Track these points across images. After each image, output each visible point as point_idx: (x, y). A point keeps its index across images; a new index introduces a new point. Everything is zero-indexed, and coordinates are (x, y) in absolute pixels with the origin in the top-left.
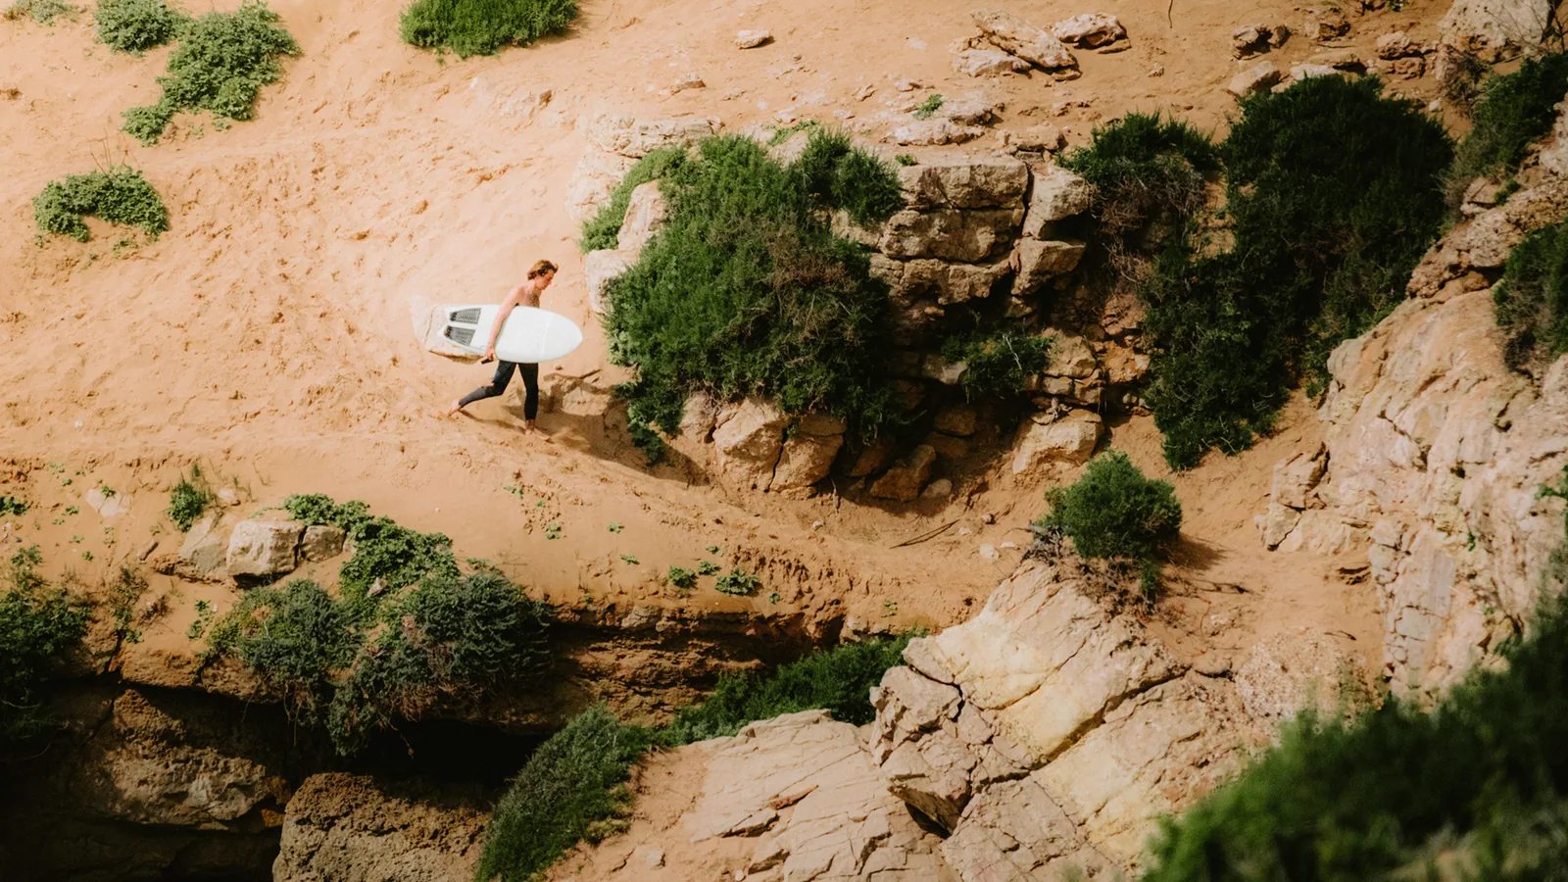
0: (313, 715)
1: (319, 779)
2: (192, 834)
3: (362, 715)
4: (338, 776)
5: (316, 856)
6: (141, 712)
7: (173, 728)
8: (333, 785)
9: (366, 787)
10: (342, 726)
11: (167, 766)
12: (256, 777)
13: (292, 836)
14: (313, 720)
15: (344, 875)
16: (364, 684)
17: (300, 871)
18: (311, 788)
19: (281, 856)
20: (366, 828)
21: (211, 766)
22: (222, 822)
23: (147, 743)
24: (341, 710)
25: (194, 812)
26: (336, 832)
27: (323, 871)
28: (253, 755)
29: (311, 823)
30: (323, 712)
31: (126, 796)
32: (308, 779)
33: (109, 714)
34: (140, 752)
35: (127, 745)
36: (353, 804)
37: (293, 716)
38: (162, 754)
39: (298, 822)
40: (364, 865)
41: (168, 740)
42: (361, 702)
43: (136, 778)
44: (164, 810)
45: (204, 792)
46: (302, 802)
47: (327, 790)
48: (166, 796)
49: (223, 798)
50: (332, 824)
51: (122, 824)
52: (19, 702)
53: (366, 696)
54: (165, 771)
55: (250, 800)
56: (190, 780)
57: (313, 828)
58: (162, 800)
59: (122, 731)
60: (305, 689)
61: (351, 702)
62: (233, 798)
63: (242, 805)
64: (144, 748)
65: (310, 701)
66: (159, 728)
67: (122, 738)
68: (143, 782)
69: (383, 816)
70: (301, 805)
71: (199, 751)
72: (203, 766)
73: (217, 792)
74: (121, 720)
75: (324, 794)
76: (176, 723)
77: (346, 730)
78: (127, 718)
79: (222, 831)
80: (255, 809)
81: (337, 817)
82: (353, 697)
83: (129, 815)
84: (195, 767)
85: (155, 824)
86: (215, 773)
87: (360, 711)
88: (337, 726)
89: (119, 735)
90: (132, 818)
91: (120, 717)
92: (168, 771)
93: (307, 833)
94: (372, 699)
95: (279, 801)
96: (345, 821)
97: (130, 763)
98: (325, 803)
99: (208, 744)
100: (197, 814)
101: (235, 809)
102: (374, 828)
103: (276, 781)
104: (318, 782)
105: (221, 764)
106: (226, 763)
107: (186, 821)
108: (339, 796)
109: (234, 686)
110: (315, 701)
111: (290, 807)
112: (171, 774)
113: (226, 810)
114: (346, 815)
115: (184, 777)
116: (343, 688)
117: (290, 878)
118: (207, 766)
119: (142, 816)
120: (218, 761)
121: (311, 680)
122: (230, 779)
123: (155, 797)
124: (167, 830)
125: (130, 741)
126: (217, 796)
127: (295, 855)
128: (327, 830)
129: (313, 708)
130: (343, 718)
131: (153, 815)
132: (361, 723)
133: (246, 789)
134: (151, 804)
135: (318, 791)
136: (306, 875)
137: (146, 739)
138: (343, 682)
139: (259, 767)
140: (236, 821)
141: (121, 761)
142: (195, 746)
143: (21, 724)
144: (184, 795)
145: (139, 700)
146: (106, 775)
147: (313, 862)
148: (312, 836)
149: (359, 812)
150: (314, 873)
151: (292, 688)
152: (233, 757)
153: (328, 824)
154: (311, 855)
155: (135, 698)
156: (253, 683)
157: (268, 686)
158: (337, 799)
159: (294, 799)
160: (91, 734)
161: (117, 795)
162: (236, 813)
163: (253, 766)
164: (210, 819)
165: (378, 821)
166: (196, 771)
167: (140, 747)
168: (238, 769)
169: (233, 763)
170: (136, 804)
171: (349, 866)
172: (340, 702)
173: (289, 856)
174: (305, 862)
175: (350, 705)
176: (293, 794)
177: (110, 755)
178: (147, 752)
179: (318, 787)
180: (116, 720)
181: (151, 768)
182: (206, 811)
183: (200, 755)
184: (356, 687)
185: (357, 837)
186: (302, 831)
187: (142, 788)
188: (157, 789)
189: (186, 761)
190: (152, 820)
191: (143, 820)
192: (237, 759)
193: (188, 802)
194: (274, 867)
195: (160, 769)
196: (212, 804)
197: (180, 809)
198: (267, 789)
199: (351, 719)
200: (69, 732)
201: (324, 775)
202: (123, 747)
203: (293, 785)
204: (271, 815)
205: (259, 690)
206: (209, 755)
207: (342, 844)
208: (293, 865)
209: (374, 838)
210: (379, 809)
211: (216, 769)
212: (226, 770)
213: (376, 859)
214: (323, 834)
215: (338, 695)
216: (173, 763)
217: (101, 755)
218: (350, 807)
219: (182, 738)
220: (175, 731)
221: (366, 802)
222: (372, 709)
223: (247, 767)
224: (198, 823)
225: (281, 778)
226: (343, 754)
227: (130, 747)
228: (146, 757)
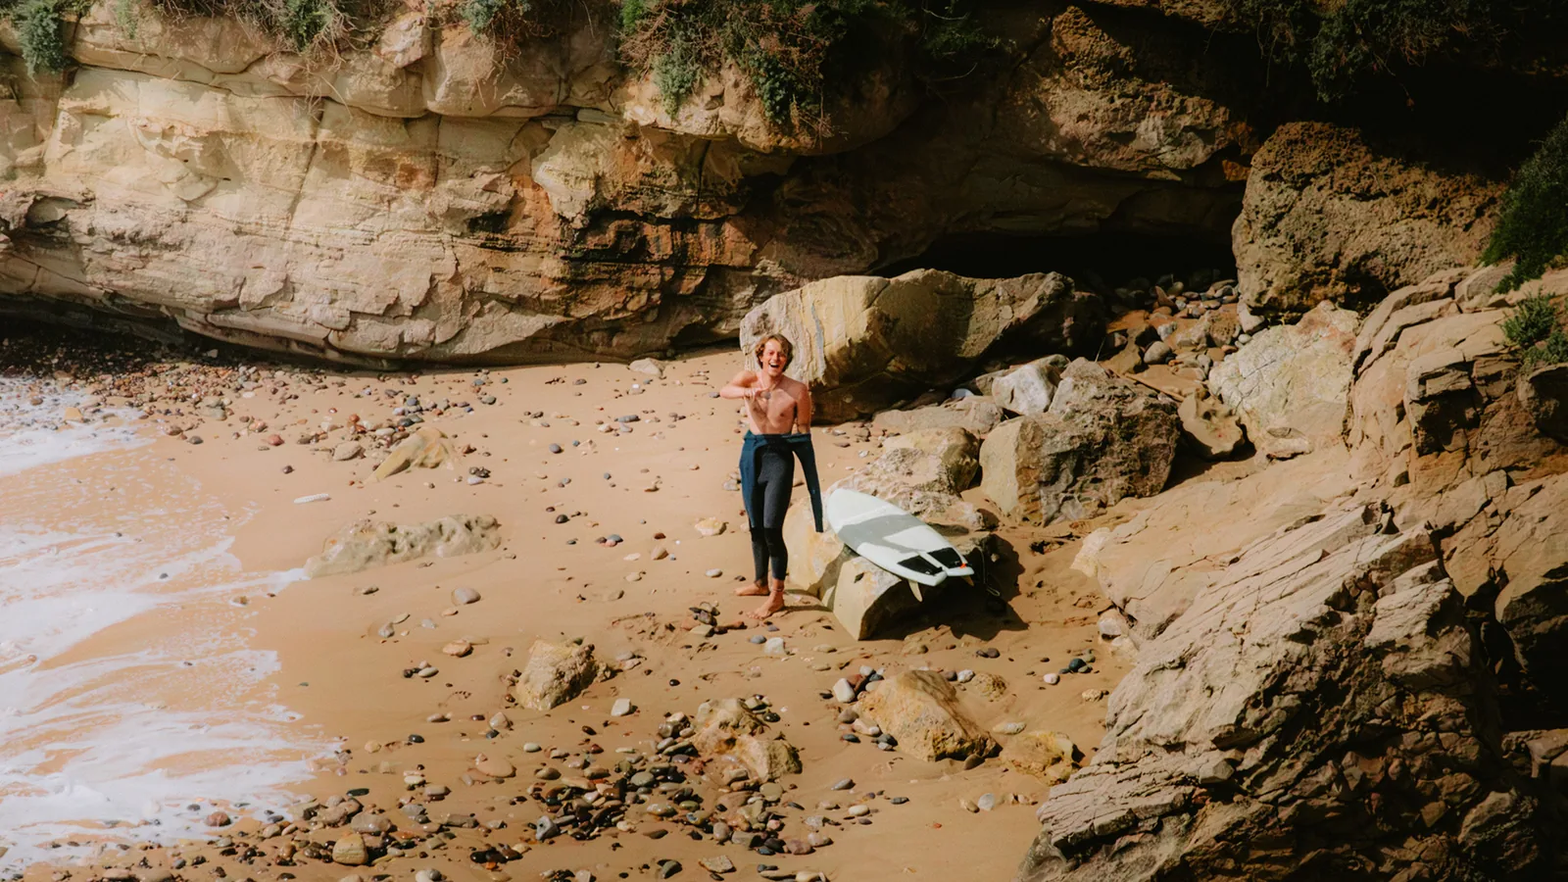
0: (1291, 50)
1: (1294, 129)
2: (1138, 182)
3: (1352, 54)
4: (1318, 126)
5: (1286, 219)
6: (1084, 34)
7: (1121, 56)
8: (1310, 136)
9: (1353, 141)
10: (1326, 66)
11: (1112, 101)
12: (1218, 121)
13: (1258, 193)
14: (1291, 58)
15: (1318, 244)
16: (1357, 18)
17: (1265, 235)
18: (1284, 138)
19: (1243, 215)
20: (1348, 191)
21: (1164, 105)
22: (1174, 171)
23: (1089, 72)
24: (1326, 47)
25: (1141, 157)
26: (1311, 192)
27: (1293, 237)
28: (1215, 95)
29: (1281, 179)
30: (1305, 48)
31: (1062, 132)
32: (1280, 128)
33: (1047, 33)
34: (1081, 81)
35: (1066, 72)
36: (1334, 161)
37: (1267, 51)
38: (1107, 86)
39: (1266, 178)
40: (1344, 233)
41: (1114, 70)
42: (1353, 40)
43: (1075, 113)
44: (1105, 151)
45: (1155, 134)
46: (1273, 154)
47: (1303, 142)
48: (1110, 135)
49: (1177, 142)
50: (1307, 183)
51: (1056, 163)
52: (944, 13)
53: (1359, 32)
54: (1109, 106)
55: (1209, 147)
56: (1139, 118)
57: (1283, 186)
58: (1104, 140)
59: (1060, 55)
60: (1284, 19)
61: (1339, 38)
62: (1188, 144)
63: (1199, 153)
64: (1086, 77)
65: (1289, 33)
66: (1105, 54)
67: (1059, 64)
68: (1082, 117)
69: (1370, 177)
70: (1271, 157)
71: (1151, 86)
72: (1155, 103)
73: (1170, 136)
74: (1061, 42)
75: (1300, 146)
76: (1125, 50)
77: (1331, 72)
78: (1068, 39)
79: (1173, 181)
80: (1214, 160)
81: (1314, 175)
82: (1342, 32)
83: (1065, 155)
84: (1145, 104)
85: (1095, 166)
86: (1169, 112)
87: (1350, 50)
88: (1320, 66)
89: (1057, 59)
90: (1068, 159)
91: (1060, 38)
92: (1113, 106)
93: (1276, 191)
94: (1367, 37)
95: (1244, 151)
96: (1323, 180)
97: (1068, 94)
98: (1299, 158)
99: (1162, 78)
100: (1145, 159)
101: (1191, 157)
102: (1358, 191)
103: (1241, 127)
104: (1293, 131)
105: (1177, 103)
106: (1182, 102)
107: (1132, 166)
108: (1317, 151)
109: (1197, 10)
110: (1295, 35)
111: (1257, 159)
112: (1116, 110)
113: (1179, 157)
114: (1325, 173)
115: (1132, 115)
116: (1331, 21)
117: (1252, 242)
118: (1159, 103)
119: (1081, 157)
120: (1174, 98)
121: (1291, 9)
122: (1186, 121)
123: (1097, 136)
124: (1108, 176)
125: (1070, 68)
126: (1170, 140)
127: (1260, 216)
128: (1300, 189)
129: (1292, 43)
130: (1329, 56)
131: (1093, 157)
132: (1351, 64)
133: (1205, 134)
134: (1091, 144)
135: (1290, 143)
136: (1273, 240)
137: (1088, 67)
138: (1332, 13)
139: (1222, 109)
140: (1190, 171)
141: (1058, 91)
142: (1147, 80)
143: (944, 38)
144: (1131, 136)
145: (1083, 19)
146: (1039, 106)
147: (1281, 225)
148: (1285, 194)
149: (1341, 171)
150: (1282, 239)
151: (1267, 16)
152: (1191, 96)
153: (1302, 182)
154: (1279, 217)
155: (1078, 17)
156: (1220, 8)
157: (1239, 13)
158: (1316, 153)
159: (1263, 150)
160: (1025, 55)
161: (1053, 129)
162: (1192, 161)
163: (1215, 108)
164: (1161, 167)
165: (1364, 183)
166: (1146, 110)
167: (1081, 75)
168: (1196, 110)
169: (1191, 102)
170: (1074, 143)
171: (1326, 234)
172: (1327, 38)
173: (1253, 216)
174: (1272, 226)
175: (1338, 41)
176: (1261, 143)
177: (1047, 83)
178: (1089, 82)
179: (1293, 138)
180: (1055, 42)
181: (1093, 101)
182: (1156, 156)
183: (1152, 90)
184: (1346, 19)
185: (1336, 200)
186: (1270, 189)
187: (1082, 124)
188: (1099, 126)
189: (1135, 96)
190: (1092, 163)
191: (1081, 161)
192: (1196, 99)
193: (1135, 145)
194: (1234, 227)
195: (1104, 103)
196: (1163, 150)
197: (1126, 151)
198: (1230, 135)
199: (1339, 58)
200: (999, 49)
201: (1301, 124)
202: (1062, 74)
203: (1261, 135)
204: (1233, 167)
205: (1227, 16)
206: (1164, 92)
207: (1318, 208)
208: (1257, 227)
209: (1358, 203)
210: (1365, 169)
211: (1171, 108)
212: (1182, 110)
213: (1358, 228)
214: (1295, 193)
215: (1324, 29)
216: (1120, 97)
217: (1034, 83)
218: (1331, 164)
219: (1131, 68)
220: (1123, 60)
221: (1350, 160)
222: (1365, 48)
223: (1208, 108)
224: (1146, 170)
225: (1248, 125)
226: (1326, 99)
227: (1070, 74)
228: (1087, 87)
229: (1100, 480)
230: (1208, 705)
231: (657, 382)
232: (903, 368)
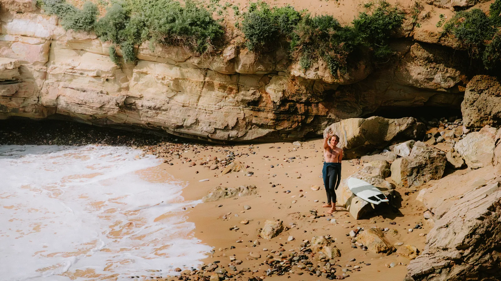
0: (478, 55)
1: (478, 77)
2: (434, 92)
3: (494, 56)
4: (485, 76)
5: (476, 102)
6: (419, 51)
7: (430, 57)
8: (483, 79)
9: (495, 80)
10: (487, 59)
11: (427, 69)
12: (457, 75)
13: (468, 95)
14: (477, 57)
15: (485, 109)
16: (496, 46)
17: (470, 106)
18: (476, 79)
19: (464, 101)
20: (493, 94)
21: (442, 70)
22: (445, 89)
23: (421, 61)
24: (487, 54)
25: (435, 85)
26: (483, 95)
27: (478, 107)
28: (456, 68)
29: (475, 91)
30: (481, 54)
31: (413, 78)
32: (475, 76)
33: (409, 51)
34: (419, 64)
35: (415, 61)
36: (489, 86)
37: (471, 55)
38: (426, 65)
39: (470, 91)
40: (492, 106)
41: (428, 60)
42: (494, 52)
43: (417, 72)
44: (426, 84)
45: (439, 78)
46: (472, 84)
47: (481, 81)
48: (427, 79)
49: (445, 81)
50: (482, 92)
51: (411, 87)
52: (380, 45)
53: (496, 50)
54: (426, 71)
55: (454, 82)
56: (435, 74)
57: (475, 93)
58: (425, 80)
59: (413, 57)
60: (475, 47)
61: (491, 51)
62: (449, 81)
63: (452, 84)
64: (420, 63)
65: (477, 50)
66: (425, 56)
67: (414, 59)
68: (419, 74)
69: (500, 90)
70: (472, 85)
71: (438, 65)
72: (439, 70)
73: (443, 79)
74: (413, 53)
75: (480, 82)
76: (431, 55)
77: (489, 61)
78: (415, 52)
79: (444, 92)
80: (456, 86)
81: (484, 90)
82: (492, 50)
83: (414, 84)
84: (436, 70)
85: (422, 88)
86: (443, 72)
87: (494, 55)
88: (485, 59)
89: (412, 57)
90: (415, 85)
91: (413, 52)
92: (428, 71)
93: (473, 94)
94: (498, 51)
95: (464, 83)
96: (486, 91)
97: (415, 67)
98: (480, 85)
99: (442, 63)
100: (437, 85)
101: (449, 85)
102: (496, 94)
103: (463, 76)
104: (478, 78)
105: (445, 70)
106: (447, 69)
107: (433, 87)
108: (485, 83)
109: (451, 44)
110: (478, 51)
111: (468, 85)
112: (428, 72)
113: (446, 85)
114: (487, 89)
115: (433, 73)
116: (488, 47)
117: (467, 108)
118: (441, 70)
119: (419, 85)
120: (445, 68)
121: (478, 43)
122: (448, 75)
123: (423, 79)
124: (426, 90)
125: (416, 60)
126: (444, 80)
127: (469, 101)
128: (480, 94)
129: (478, 53)
130: (488, 57)
131: (422, 85)
132: (494, 59)
133: (454, 78)
134: (421, 81)
135: (477, 81)
136: (472, 108)
137: (421, 60)
138: (489, 45)
139: (458, 72)
140: (449, 89)
141: (412, 66)
142: (437, 63)
143: (380, 52)
144: (433, 79)
145: (419, 46)
146: (407, 71)
147: (475, 104)
148: (475, 95)
149: (491, 89)
150: (475, 108)
151: (471, 46)
152: (450, 68)
153: (481, 92)
154: (474, 101)
155: (418, 46)
156: (458, 43)
157: (463, 45)
158: (484, 84)
159: (470, 83)
160: (403, 57)
161: (410, 77)
162: (450, 86)
163: (456, 71)
164: (441, 88)
165: (498, 92)
166: (437, 71)
167: (419, 62)
168: (451, 72)
169: (449, 69)
170: (417, 81)
171: (487, 106)
172: (487, 52)
173: (467, 101)
174: (472, 104)
175: (491, 53)
176: (469, 81)
177: (409, 64)
178: (421, 64)
179: (478, 79)
180: (411, 53)
181: (422, 69)
182: (440, 85)
183: (439, 66)
184: (493, 46)
185: (490, 97)
186: (472, 94)
187: (419, 76)
188: (424, 76)
189: (434, 68)
190: (422, 86)
191: (419, 86)
192: (451, 69)
193: (434, 81)
194: (462, 104)
195: (425, 70)
196: (442, 83)
197: (431, 83)
198: (460, 79)
199: (491, 57)
200: (396, 55)
201: (480, 75)
202: (413, 62)
203: (469, 79)
204: (461, 88)
205: (459, 46)
206: (442, 66)
207: (485, 99)
208: (468, 104)
209: (496, 98)
210: (498, 88)
211: (444, 71)
212: (447, 72)
213: (496, 105)
214: (479, 95)
215: (487, 49)
216: (430, 68)
217: (405, 64)
218: (489, 87)
219: (433, 60)
220: (430, 58)
221: (494, 86)
222: (498, 54)
223: (454, 71)
224: (437, 89)
225: (465, 76)
226: (487, 69)
227: (416, 62)
228: (420, 65)
229: (424, 175)
230: (455, 238)
231: (300, 148)
232: (369, 144)
